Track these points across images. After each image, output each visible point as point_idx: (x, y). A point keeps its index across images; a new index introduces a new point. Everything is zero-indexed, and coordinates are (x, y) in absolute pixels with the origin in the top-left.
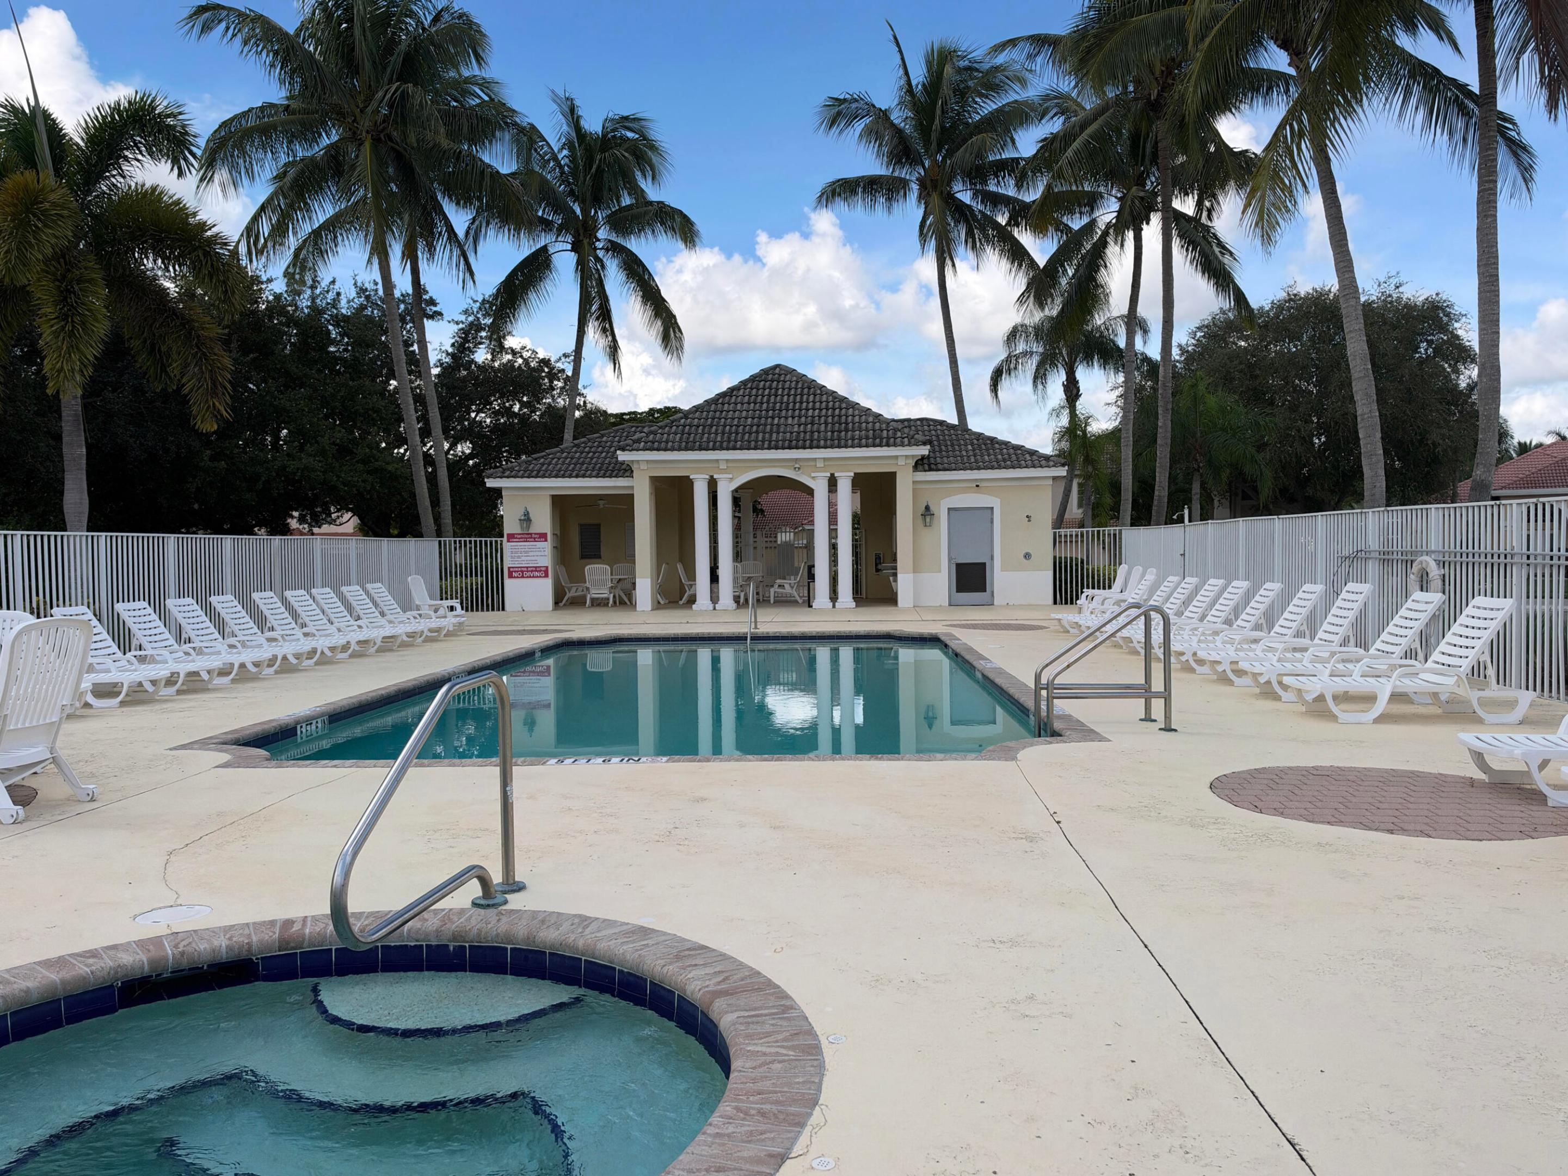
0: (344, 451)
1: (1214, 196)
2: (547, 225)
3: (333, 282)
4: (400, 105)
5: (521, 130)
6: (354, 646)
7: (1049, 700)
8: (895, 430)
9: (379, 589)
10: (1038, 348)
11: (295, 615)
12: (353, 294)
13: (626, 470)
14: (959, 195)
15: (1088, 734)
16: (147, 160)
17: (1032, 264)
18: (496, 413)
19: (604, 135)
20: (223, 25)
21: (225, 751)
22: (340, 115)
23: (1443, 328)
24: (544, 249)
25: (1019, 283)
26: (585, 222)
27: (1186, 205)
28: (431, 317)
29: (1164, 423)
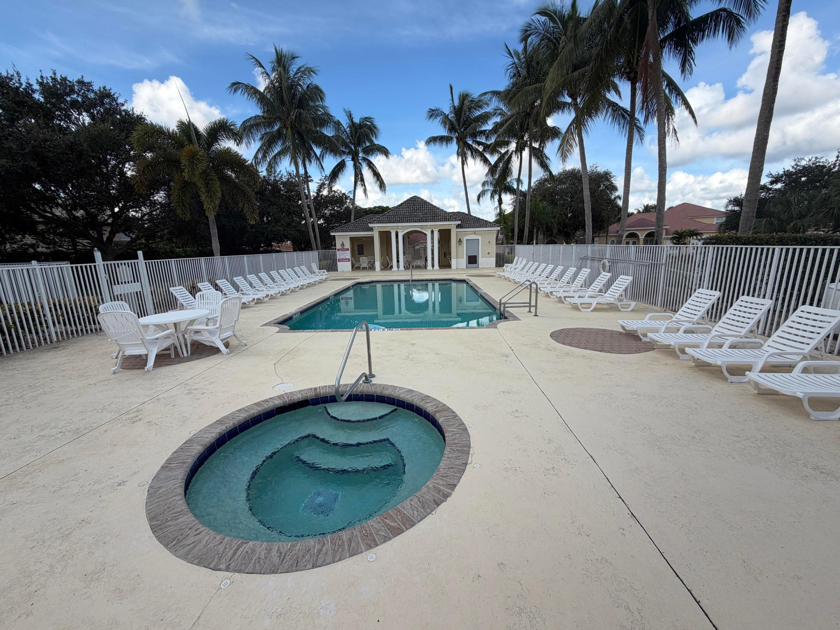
0: (289, 224)
1: (544, 143)
2: (344, 153)
3: (280, 171)
4: (299, 117)
5: (335, 123)
6: (300, 286)
7: (504, 307)
8: (451, 216)
9: (303, 267)
10: (491, 188)
11: (282, 277)
12: (286, 174)
13: (371, 229)
14: (468, 142)
15: (515, 318)
16: (226, 140)
17: (490, 164)
18: (330, 210)
19: (360, 124)
20: (241, 89)
21: (277, 327)
22: (280, 119)
23: (608, 180)
24: (343, 160)
25: (486, 170)
26: (355, 151)
27: (536, 145)
28: (310, 181)
29: (528, 213)
